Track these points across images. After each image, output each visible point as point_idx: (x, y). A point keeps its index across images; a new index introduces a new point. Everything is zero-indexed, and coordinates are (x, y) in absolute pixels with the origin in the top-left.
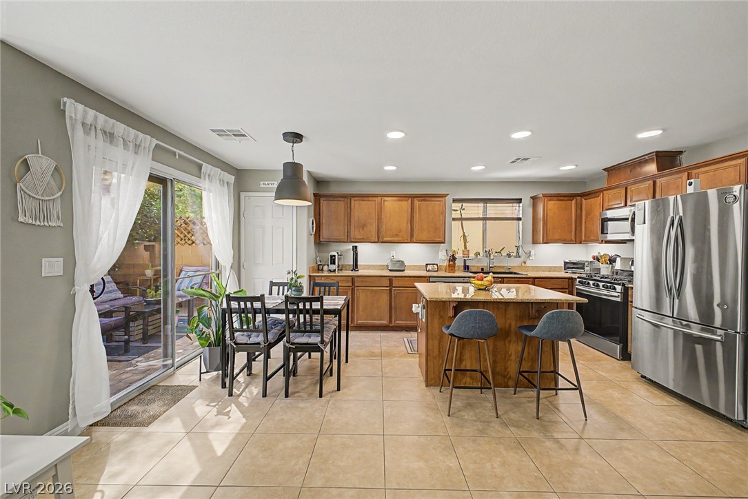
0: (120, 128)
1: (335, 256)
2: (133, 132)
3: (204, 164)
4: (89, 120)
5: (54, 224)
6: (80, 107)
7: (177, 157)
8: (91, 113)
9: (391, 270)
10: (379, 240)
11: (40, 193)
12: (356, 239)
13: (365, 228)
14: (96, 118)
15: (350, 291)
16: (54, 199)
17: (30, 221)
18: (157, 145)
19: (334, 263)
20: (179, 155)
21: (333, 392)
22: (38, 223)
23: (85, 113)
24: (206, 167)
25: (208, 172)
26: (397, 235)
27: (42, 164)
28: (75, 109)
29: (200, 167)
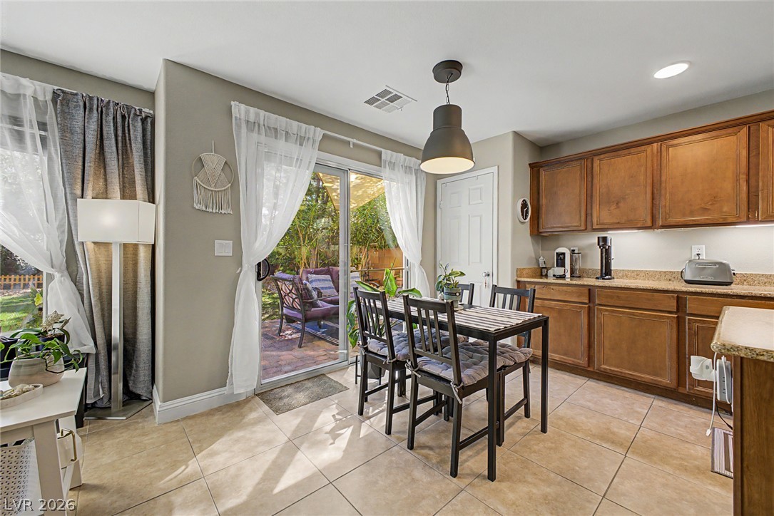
0: (281, 121)
1: (564, 254)
2: (295, 124)
3: (383, 150)
4: (252, 119)
5: (223, 212)
6: (243, 107)
7: (352, 146)
8: (252, 110)
9: (688, 282)
10: (653, 223)
11: (213, 186)
12: (603, 224)
13: (621, 205)
14: (257, 115)
15: (587, 309)
16: (225, 190)
17: (204, 209)
18: (324, 136)
19: (563, 265)
20: (354, 144)
21: (478, 476)
22: (210, 210)
23: (247, 112)
24: (387, 154)
25: (389, 159)
26: (705, 210)
27: (213, 161)
28: (240, 110)
29: (380, 154)
